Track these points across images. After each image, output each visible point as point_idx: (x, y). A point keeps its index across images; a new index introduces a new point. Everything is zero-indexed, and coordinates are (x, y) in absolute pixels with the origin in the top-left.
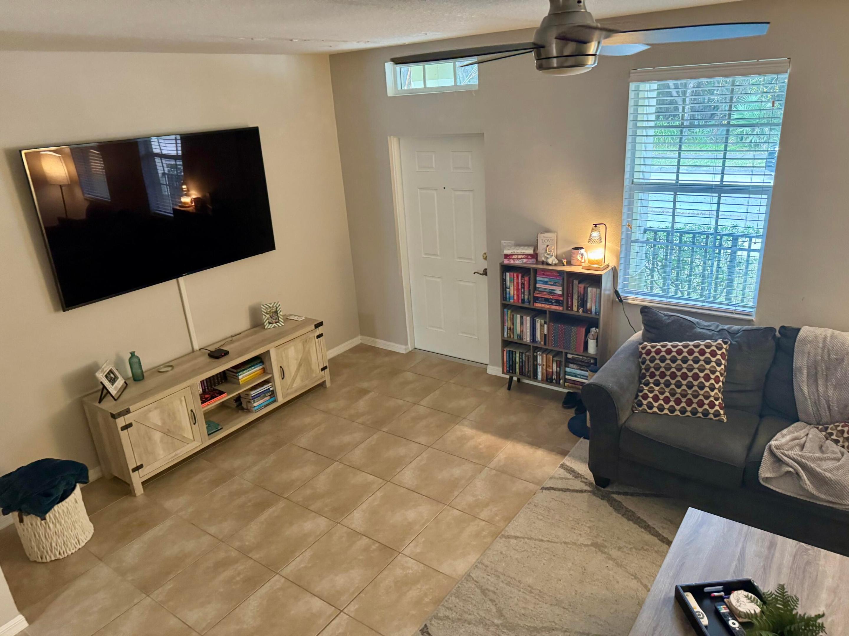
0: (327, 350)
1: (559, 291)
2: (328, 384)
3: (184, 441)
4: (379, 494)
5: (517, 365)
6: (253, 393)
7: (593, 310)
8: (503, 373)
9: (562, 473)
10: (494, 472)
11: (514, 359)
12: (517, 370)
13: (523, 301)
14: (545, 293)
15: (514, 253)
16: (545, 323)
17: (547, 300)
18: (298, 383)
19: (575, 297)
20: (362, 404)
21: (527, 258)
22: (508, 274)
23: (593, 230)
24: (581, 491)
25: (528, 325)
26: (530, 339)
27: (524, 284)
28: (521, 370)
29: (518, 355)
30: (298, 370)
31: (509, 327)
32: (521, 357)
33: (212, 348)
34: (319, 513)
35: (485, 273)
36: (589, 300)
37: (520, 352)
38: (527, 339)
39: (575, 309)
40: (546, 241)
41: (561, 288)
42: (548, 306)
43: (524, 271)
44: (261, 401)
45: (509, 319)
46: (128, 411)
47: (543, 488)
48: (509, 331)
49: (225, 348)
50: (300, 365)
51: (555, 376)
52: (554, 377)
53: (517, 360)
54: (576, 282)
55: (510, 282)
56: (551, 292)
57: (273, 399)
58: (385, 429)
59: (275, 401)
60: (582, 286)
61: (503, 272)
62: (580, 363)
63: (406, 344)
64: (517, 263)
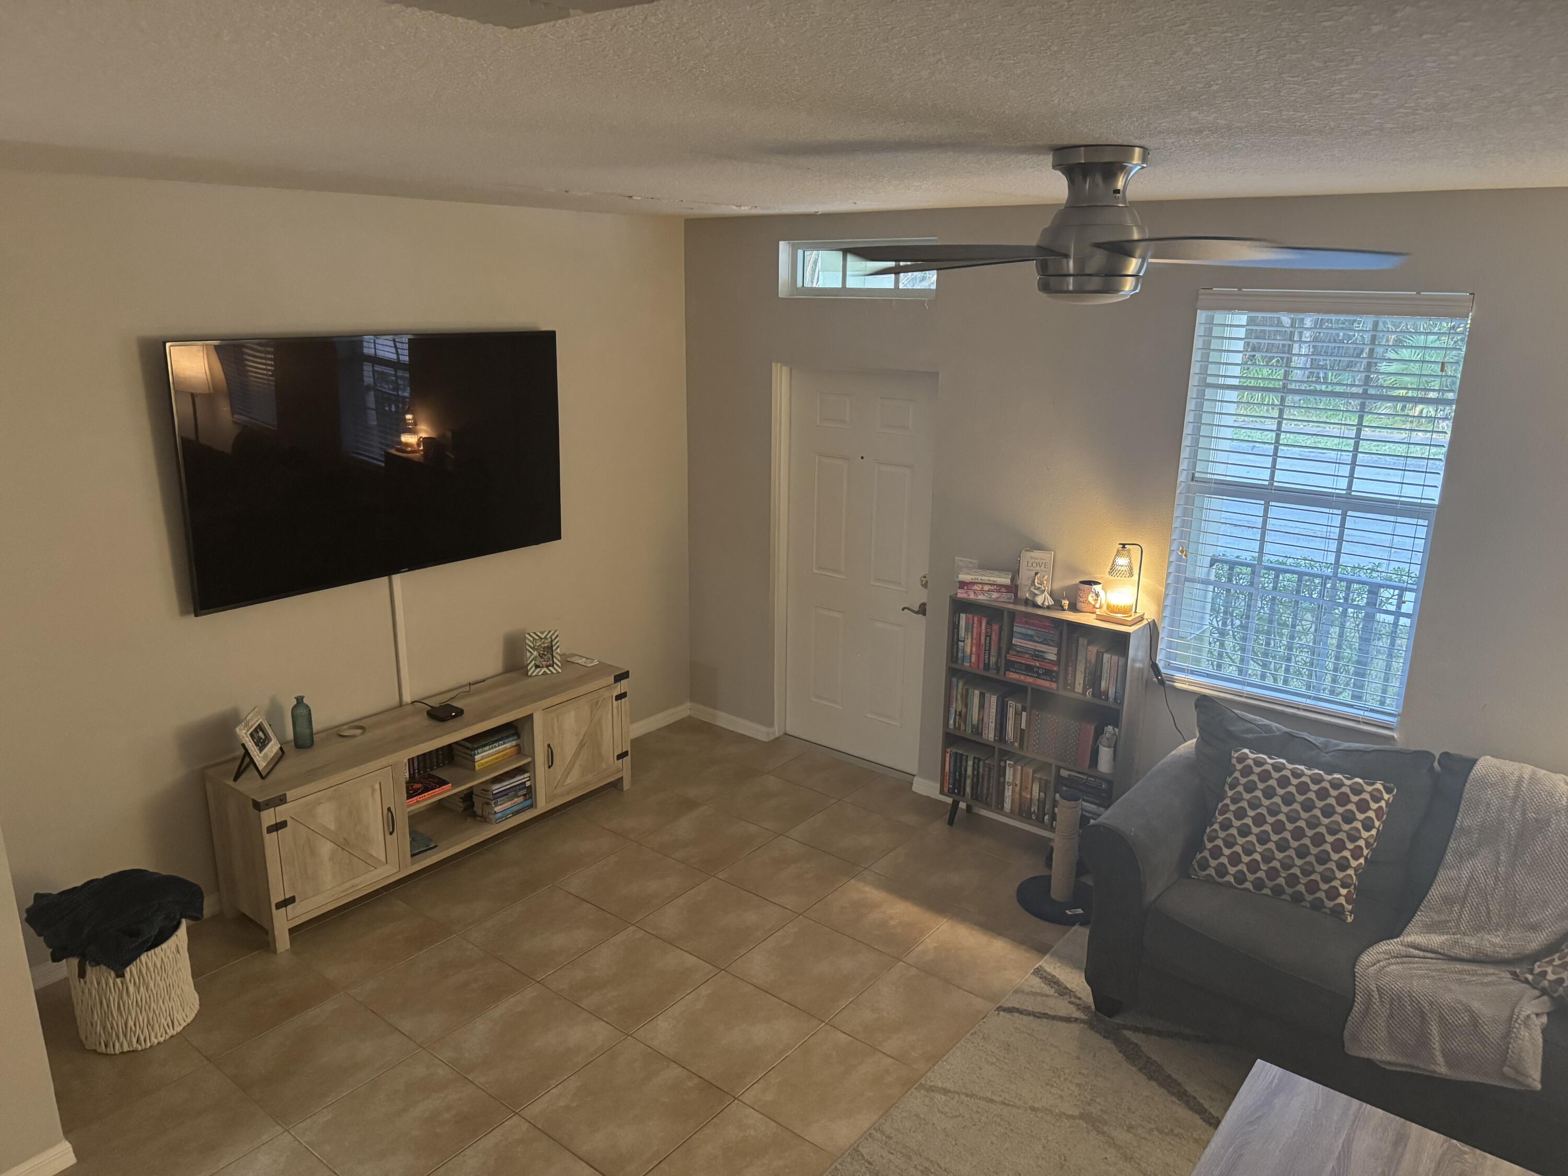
0: (632, 722)
1: (1051, 654)
2: (626, 785)
3: (371, 863)
4: (704, 991)
5: (969, 781)
6: (497, 788)
7: (1111, 694)
8: (942, 792)
9: (1037, 983)
10: (913, 971)
11: (963, 768)
12: (968, 790)
13: (987, 667)
14: (1026, 656)
15: (976, 581)
16: (1024, 709)
17: (1029, 669)
18: (574, 778)
19: (1081, 668)
20: (684, 827)
21: (999, 591)
22: (963, 616)
23: (1118, 554)
24: (1068, 1020)
25: (993, 711)
26: (995, 736)
27: (990, 637)
28: (974, 791)
29: (970, 763)
30: (577, 754)
31: (958, 710)
32: (976, 766)
33: (434, 702)
34: (597, 1014)
35: (922, 610)
36: (1105, 675)
37: (975, 758)
38: (990, 734)
39: (1079, 688)
40: (1035, 565)
41: (1055, 650)
42: (1031, 680)
43: (991, 613)
44: (508, 804)
45: (959, 697)
46: (282, 800)
47: (1000, 1009)
48: (957, 717)
49: (458, 704)
50: (581, 745)
51: (1036, 808)
52: (1034, 808)
53: (969, 772)
54: (1083, 641)
55: (967, 630)
56: (1038, 656)
57: (528, 802)
58: (721, 875)
59: (531, 806)
60: (1093, 649)
61: (955, 613)
62: (1082, 787)
63: (771, 725)
64: (981, 597)
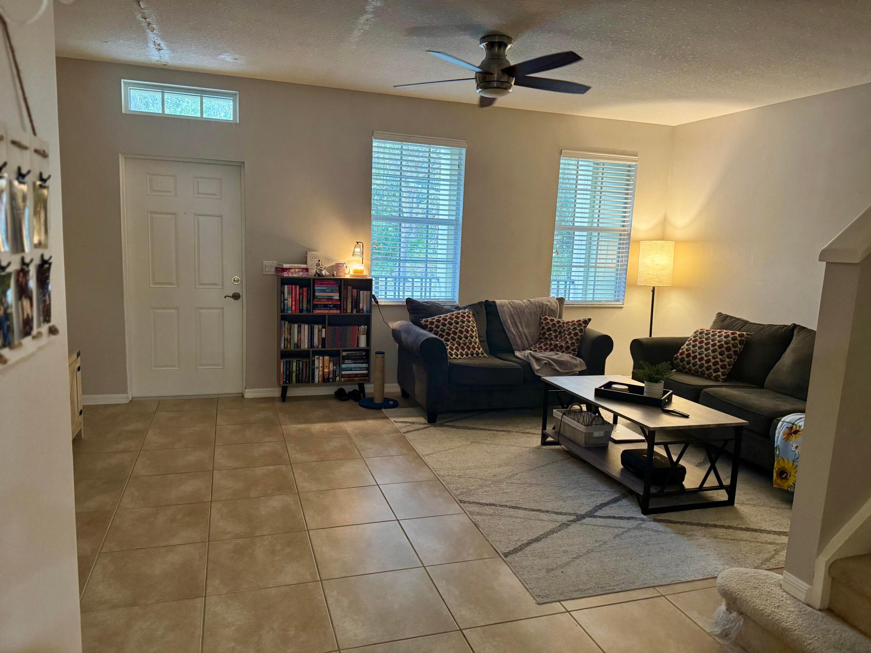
1: (336, 296)
4: (298, 471)
5: (294, 374)
7: (365, 309)
11: (291, 368)
12: (294, 379)
13: (301, 310)
15: (292, 267)
19: (349, 300)
22: (286, 287)
23: (355, 247)
25: (306, 333)
26: (308, 345)
29: (295, 364)
31: (286, 338)
32: (298, 365)
35: (236, 296)
36: (361, 301)
37: (297, 361)
38: (305, 345)
39: (349, 311)
40: (314, 258)
42: (327, 311)
43: (301, 282)
45: (286, 330)
47: (404, 433)
48: (286, 341)
51: (332, 375)
53: (294, 369)
54: (350, 288)
56: (330, 299)
58: (220, 444)
60: (355, 291)
62: (354, 357)
63: (127, 391)
64: (295, 275)
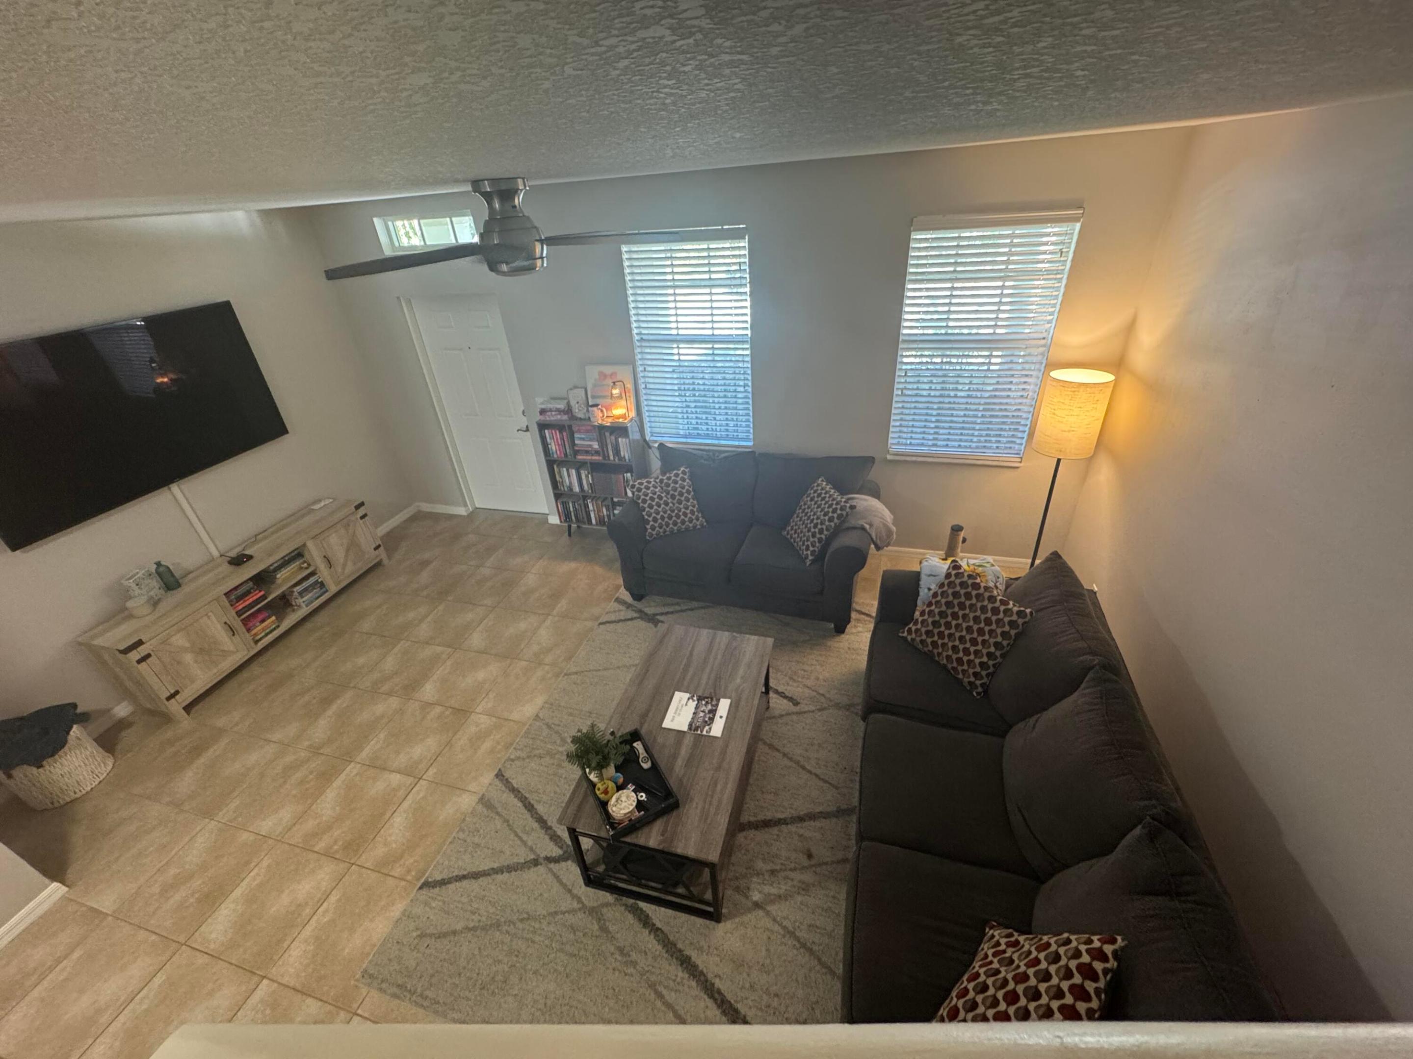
0: (376, 528)
1: (594, 444)
2: (386, 561)
3: (225, 654)
5: (572, 514)
6: (298, 589)
7: (627, 457)
8: (561, 522)
9: (617, 606)
10: (556, 619)
11: (568, 508)
12: (573, 518)
13: (566, 455)
14: (583, 446)
16: (589, 473)
17: (587, 452)
18: (350, 568)
19: (610, 447)
20: (425, 576)
21: (560, 414)
22: (546, 431)
25: (575, 476)
26: (579, 489)
27: (563, 439)
28: (577, 518)
29: (570, 505)
30: (346, 556)
32: (574, 506)
33: (233, 554)
36: (622, 449)
37: (572, 502)
38: (577, 489)
39: (612, 458)
40: (577, 397)
41: (596, 441)
42: (589, 458)
44: (310, 595)
45: (556, 474)
46: (140, 643)
47: (601, 624)
49: (247, 552)
50: (348, 550)
52: (606, 519)
53: (571, 509)
54: (607, 434)
55: (550, 438)
57: (324, 590)
59: (327, 591)
60: (613, 438)
61: (541, 431)
64: (552, 418)
